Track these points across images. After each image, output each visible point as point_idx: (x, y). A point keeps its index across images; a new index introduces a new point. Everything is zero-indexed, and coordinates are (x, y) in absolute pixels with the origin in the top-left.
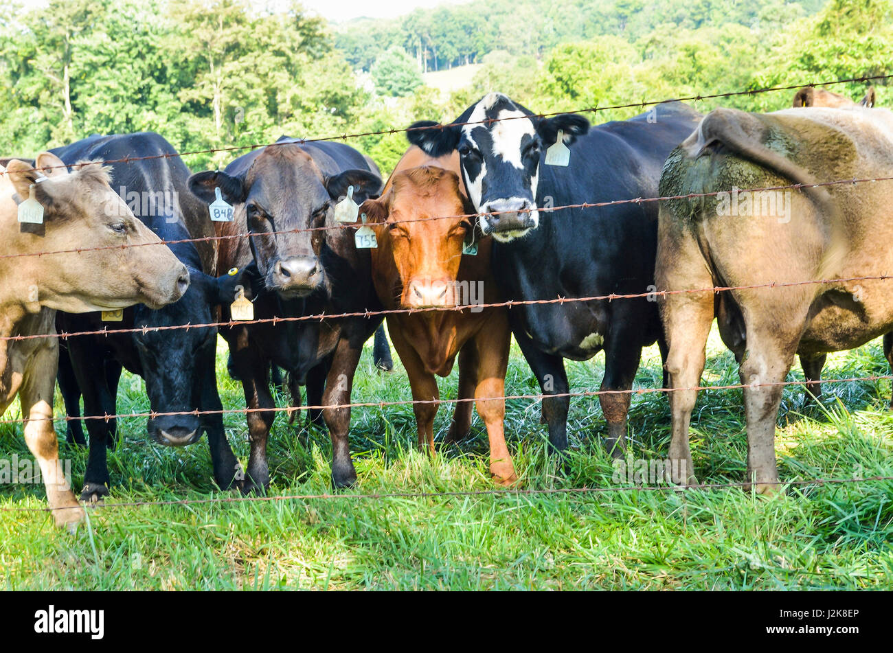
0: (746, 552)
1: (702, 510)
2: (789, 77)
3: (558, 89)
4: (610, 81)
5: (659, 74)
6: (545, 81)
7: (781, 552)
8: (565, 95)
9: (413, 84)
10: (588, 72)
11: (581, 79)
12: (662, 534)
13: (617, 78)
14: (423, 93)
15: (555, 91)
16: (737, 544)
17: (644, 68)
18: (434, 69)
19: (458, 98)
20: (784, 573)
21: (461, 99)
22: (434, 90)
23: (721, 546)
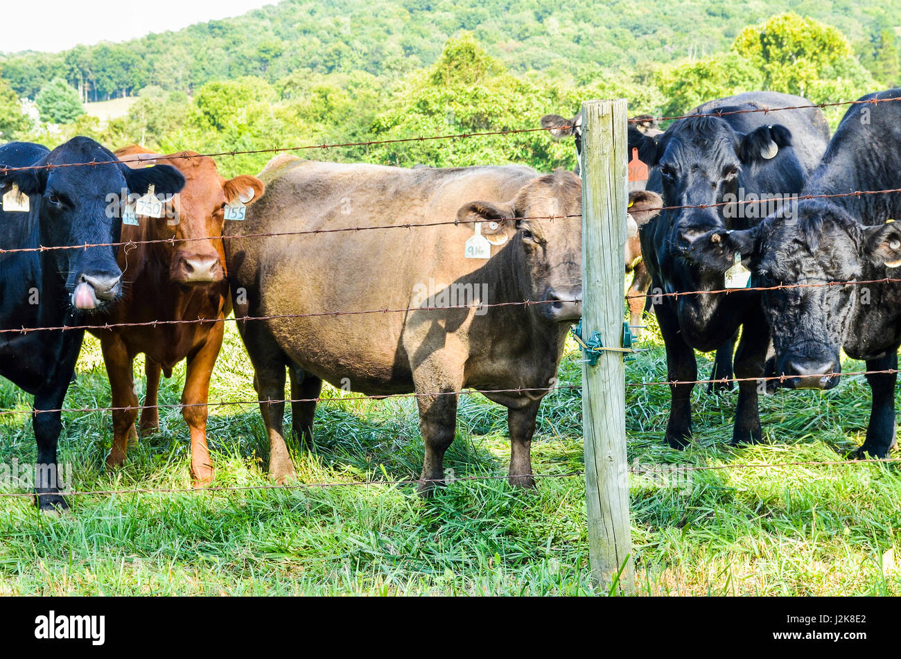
0: (360, 540)
1: (323, 503)
2: (407, 120)
3: (205, 123)
4: (252, 116)
5: (296, 112)
6: (194, 114)
7: (389, 540)
8: (212, 127)
9: (74, 112)
10: (232, 108)
11: (226, 114)
12: (288, 525)
13: (258, 114)
14: (84, 121)
15: (202, 124)
16: (352, 534)
17: (280, 106)
18: (93, 100)
19: (115, 126)
20: (392, 559)
21: (117, 128)
22: (94, 119)
23: (338, 535)
